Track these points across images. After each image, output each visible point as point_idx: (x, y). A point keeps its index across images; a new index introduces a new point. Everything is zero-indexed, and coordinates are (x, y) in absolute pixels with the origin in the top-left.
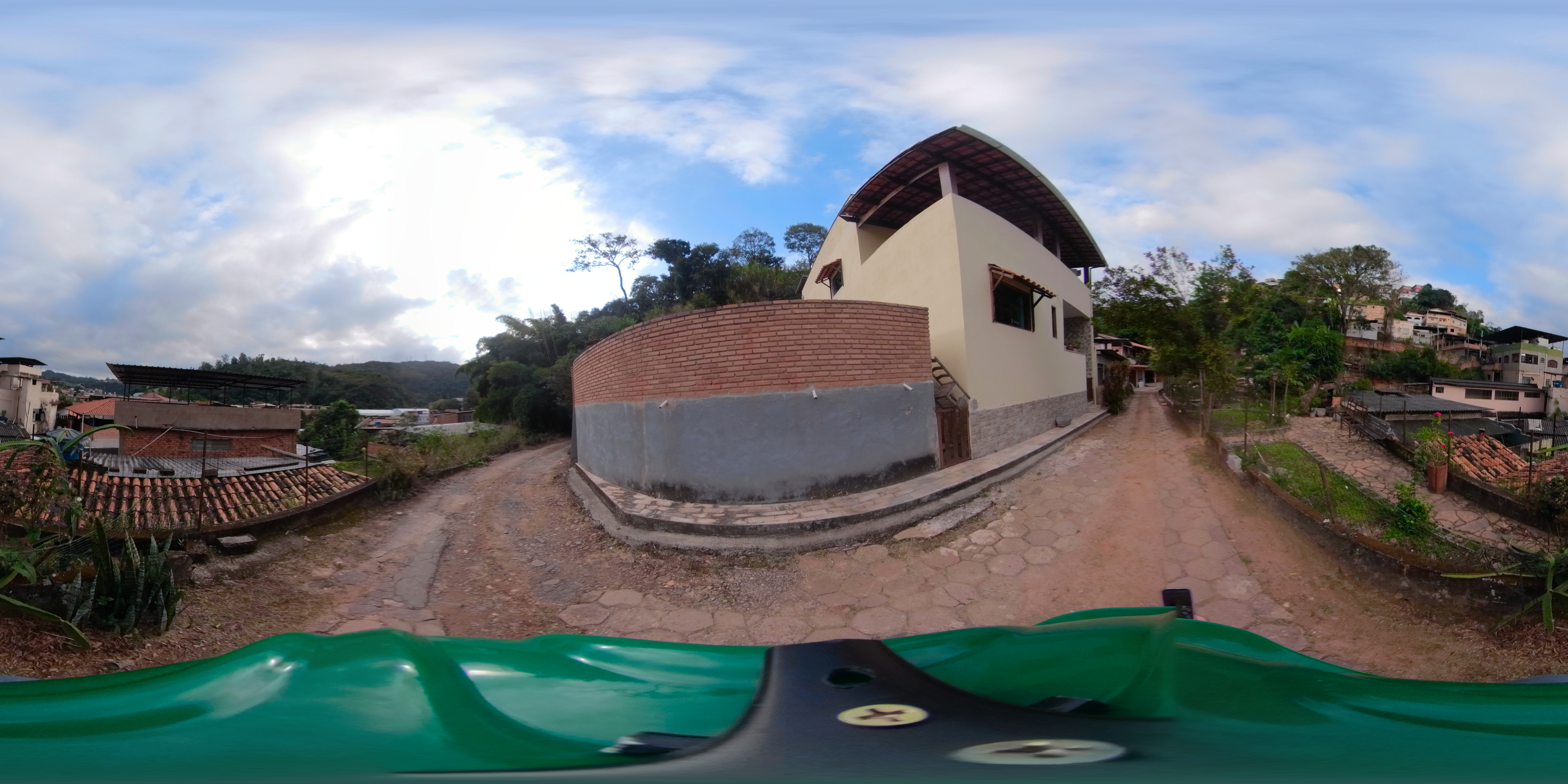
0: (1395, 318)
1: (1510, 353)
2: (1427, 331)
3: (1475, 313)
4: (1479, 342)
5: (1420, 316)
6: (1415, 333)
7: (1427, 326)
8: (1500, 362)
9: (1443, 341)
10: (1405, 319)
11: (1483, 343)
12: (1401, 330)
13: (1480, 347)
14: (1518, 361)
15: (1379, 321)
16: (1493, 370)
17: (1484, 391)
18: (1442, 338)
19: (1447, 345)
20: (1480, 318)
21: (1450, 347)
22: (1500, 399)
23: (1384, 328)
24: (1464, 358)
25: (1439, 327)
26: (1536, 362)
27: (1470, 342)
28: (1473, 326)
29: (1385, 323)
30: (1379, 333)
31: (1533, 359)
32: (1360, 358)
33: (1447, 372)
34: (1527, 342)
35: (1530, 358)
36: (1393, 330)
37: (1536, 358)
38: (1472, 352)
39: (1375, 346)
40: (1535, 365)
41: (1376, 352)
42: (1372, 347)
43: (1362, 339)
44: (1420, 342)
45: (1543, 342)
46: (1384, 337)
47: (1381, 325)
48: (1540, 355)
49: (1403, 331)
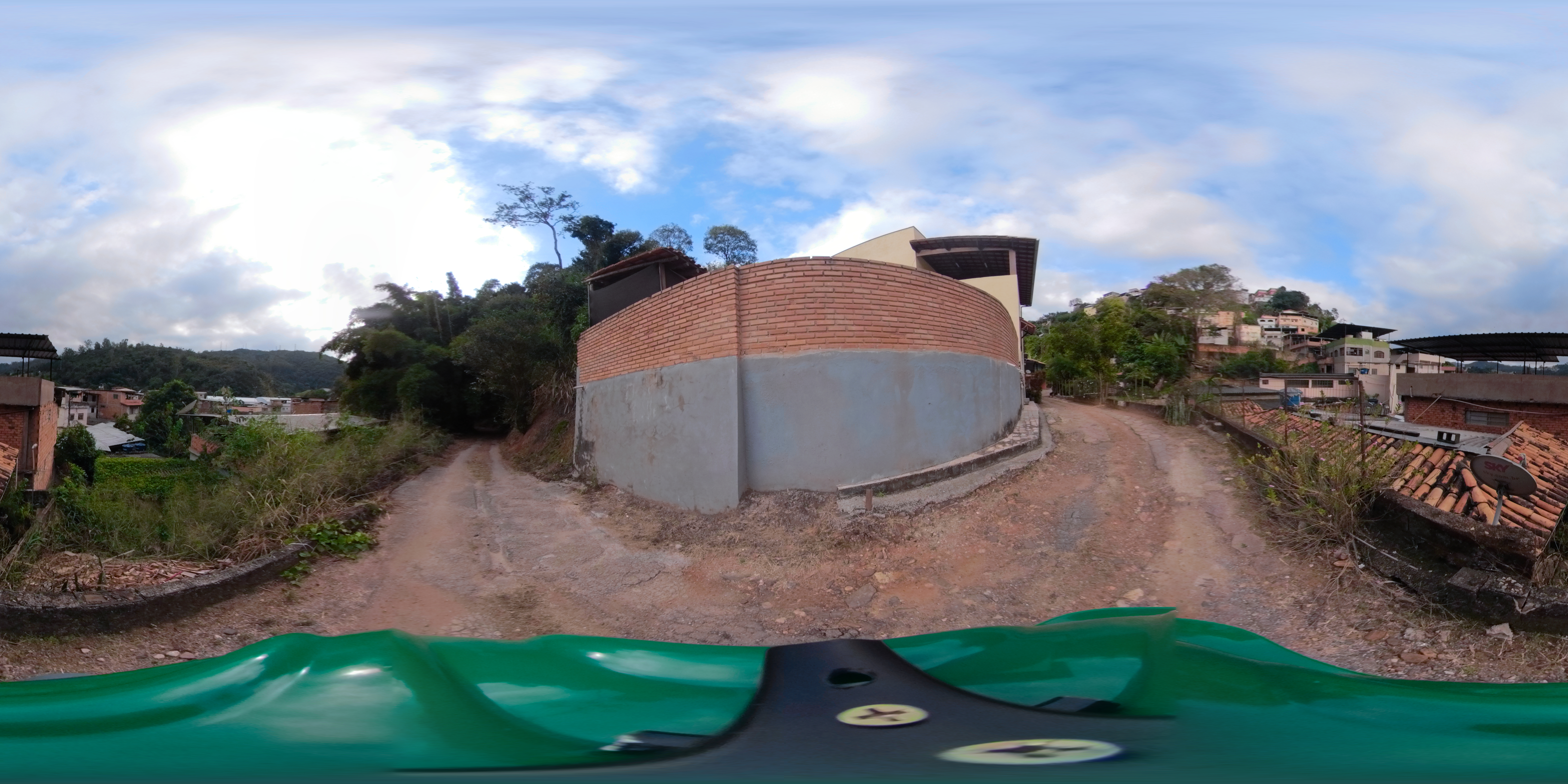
0: (1246, 322)
1: (1338, 348)
2: (1278, 332)
3: (1328, 310)
4: (1321, 339)
5: (1273, 318)
6: (1263, 335)
7: (1279, 327)
8: (1331, 356)
11: (1325, 339)
13: (1323, 343)
14: (1344, 355)
15: (1230, 327)
17: (1302, 381)
18: (1290, 338)
20: (1333, 316)
21: (1296, 346)
22: (1317, 387)
23: (1234, 333)
24: (1303, 355)
25: (1291, 327)
26: (1361, 354)
27: (1312, 340)
28: (1324, 324)
29: (1234, 329)
30: (1230, 339)
31: (1358, 352)
32: (1211, 361)
33: (1281, 368)
34: (1352, 336)
35: (1356, 351)
36: (1242, 335)
37: (1361, 351)
38: (1313, 349)
39: (1224, 350)
40: (1360, 357)
41: (1224, 355)
42: (1221, 351)
43: (1213, 345)
44: (1269, 343)
45: (1367, 335)
46: (1234, 341)
47: (1230, 331)
48: (1365, 348)
49: (1251, 335)
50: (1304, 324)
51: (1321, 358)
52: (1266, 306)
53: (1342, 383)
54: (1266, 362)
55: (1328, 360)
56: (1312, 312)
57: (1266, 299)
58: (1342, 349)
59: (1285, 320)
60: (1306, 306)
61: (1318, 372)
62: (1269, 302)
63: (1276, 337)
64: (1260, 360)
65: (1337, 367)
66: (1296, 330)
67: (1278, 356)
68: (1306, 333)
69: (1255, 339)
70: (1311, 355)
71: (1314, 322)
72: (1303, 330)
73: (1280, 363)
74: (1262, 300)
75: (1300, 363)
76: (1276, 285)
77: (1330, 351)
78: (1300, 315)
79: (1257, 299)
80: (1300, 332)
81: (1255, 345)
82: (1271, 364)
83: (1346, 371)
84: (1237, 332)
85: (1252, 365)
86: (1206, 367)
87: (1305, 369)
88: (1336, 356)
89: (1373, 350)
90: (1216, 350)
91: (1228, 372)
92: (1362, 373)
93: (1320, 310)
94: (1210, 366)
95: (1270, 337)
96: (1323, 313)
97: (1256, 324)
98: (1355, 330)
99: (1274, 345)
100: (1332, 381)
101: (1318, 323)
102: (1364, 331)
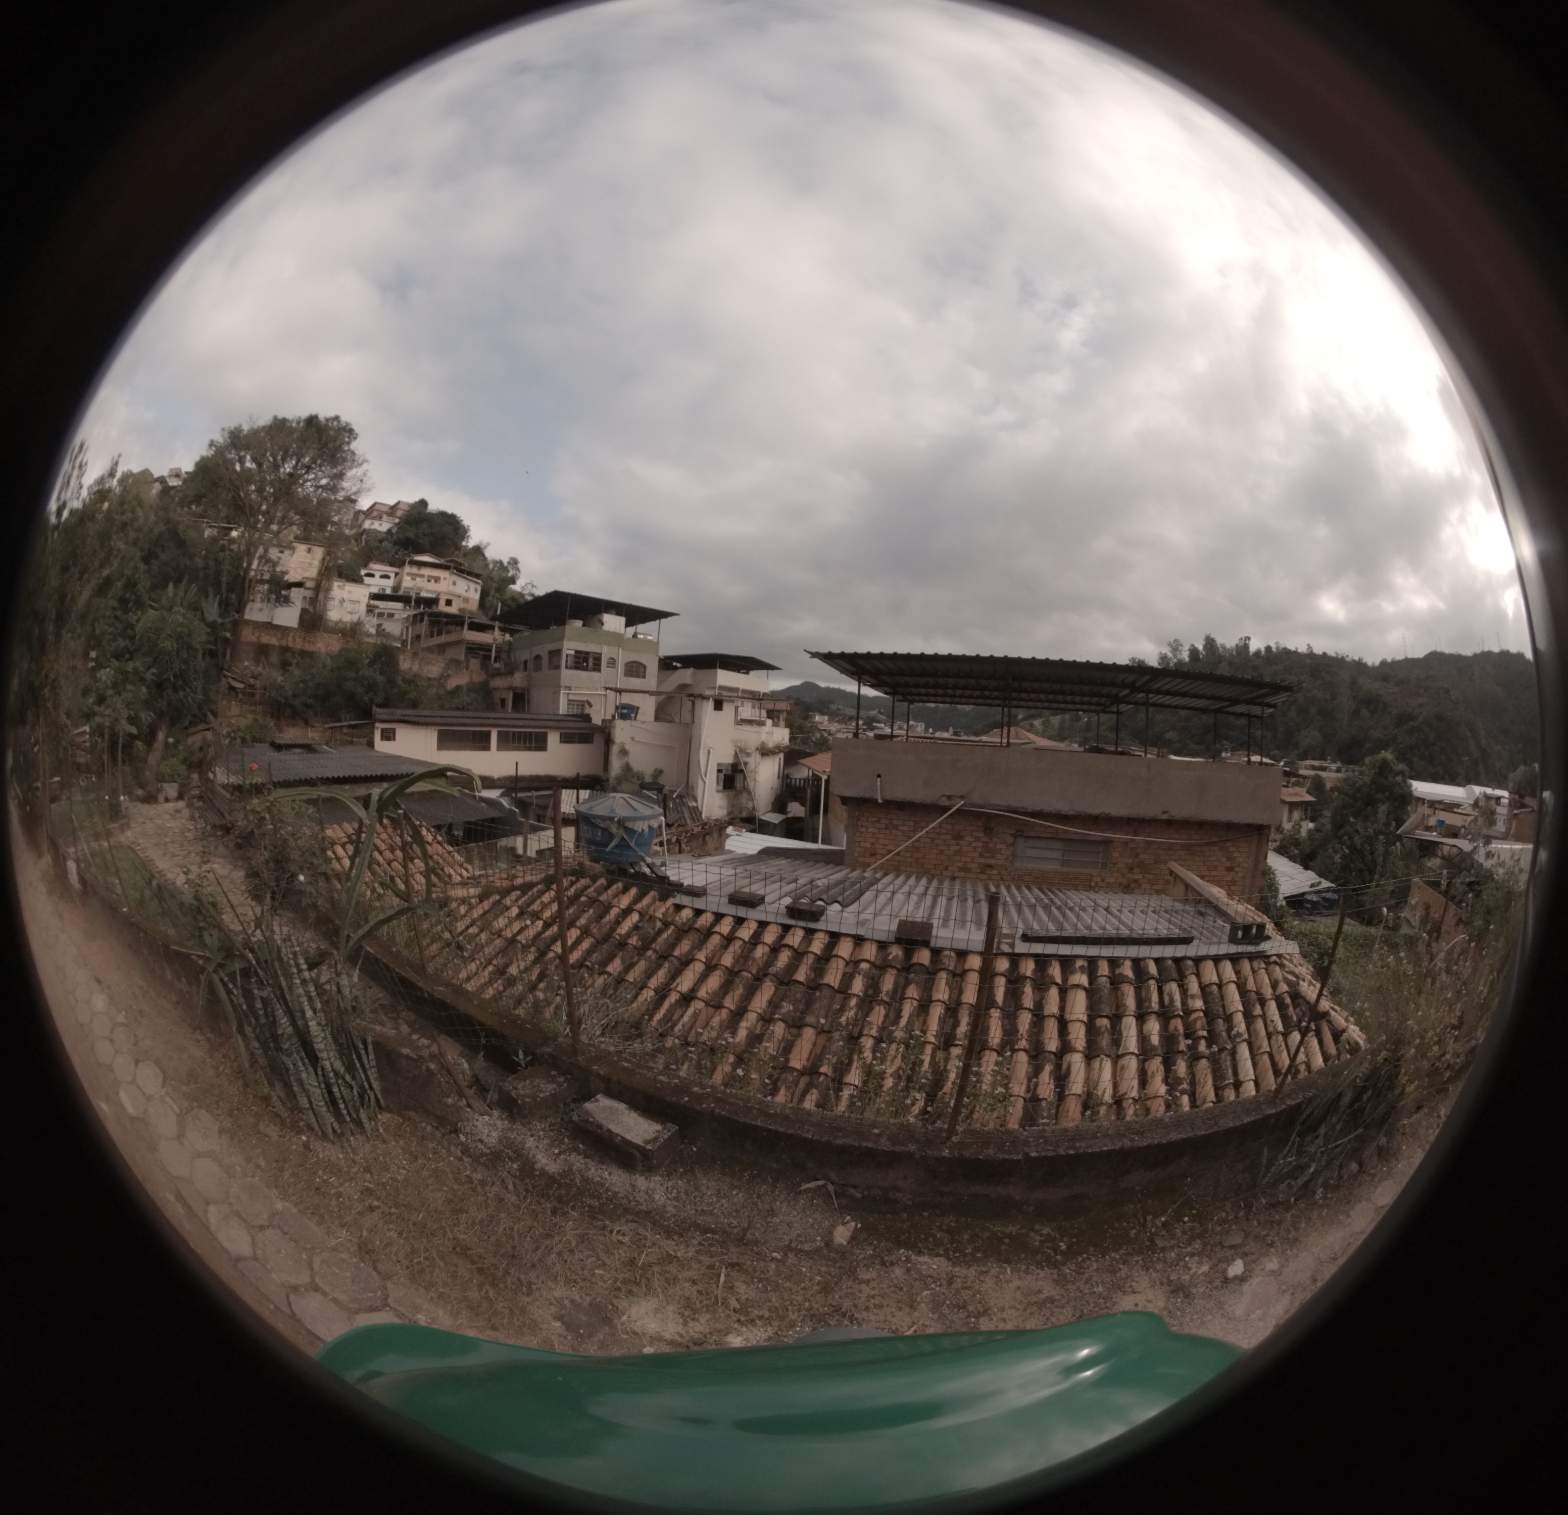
0: (340, 576)
1: (543, 650)
2: (399, 605)
3: (501, 563)
4: (492, 628)
5: (390, 570)
6: (370, 610)
7: (401, 593)
8: (525, 669)
9: (423, 628)
10: (358, 580)
11: (501, 629)
12: (345, 605)
13: (494, 637)
14: (558, 667)
15: (309, 584)
16: (510, 688)
17: (474, 732)
18: (422, 620)
19: (432, 636)
20: (510, 574)
21: (436, 640)
22: (508, 749)
23: (315, 600)
24: (457, 662)
25: (424, 594)
26: (597, 668)
27: (476, 627)
28: (492, 592)
29: (317, 589)
30: (305, 612)
31: (591, 660)
32: (261, 666)
33: (416, 696)
34: (579, 623)
35: (586, 660)
36: (330, 604)
37: (598, 658)
38: (477, 651)
39: (290, 641)
40: (596, 675)
41: (288, 656)
42: (284, 642)
43: (269, 626)
44: (384, 630)
45: (613, 623)
46: (314, 620)
47: (309, 593)
48: (606, 652)
49: (348, 606)
50: (452, 588)
51: (497, 673)
52: (380, 541)
53: (565, 739)
55: (518, 679)
56: (471, 563)
57: (384, 526)
58: (553, 654)
59: (414, 576)
60: (459, 548)
61: (490, 707)
62: (390, 532)
63: (391, 615)
64: (366, 672)
65: (538, 697)
66: (433, 602)
67: (404, 665)
68: (453, 610)
69: (355, 618)
70: (475, 663)
71: (473, 586)
72: (449, 603)
73: (410, 682)
74: (377, 526)
75: (452, 683)
77: (522, 655)
78: (445, 567)
79: (368, 525)
80: (442, 607)
81: (352, 631)
84: (321, 597)
85: (349, 685)
86: (251, 685)
87: (463, 699)
88: (538, 668)
89: (623, 657)
90: (274, 641)
92: (623, 717)
93: (485, 559)
94: (259, 683)
95: (381, 615)
96: (491, 566)
97: (355, 582)
98: (589, 610)
99: (394, 636)
100: (545, 734)
101: (479, 588)
102: (607, 611)
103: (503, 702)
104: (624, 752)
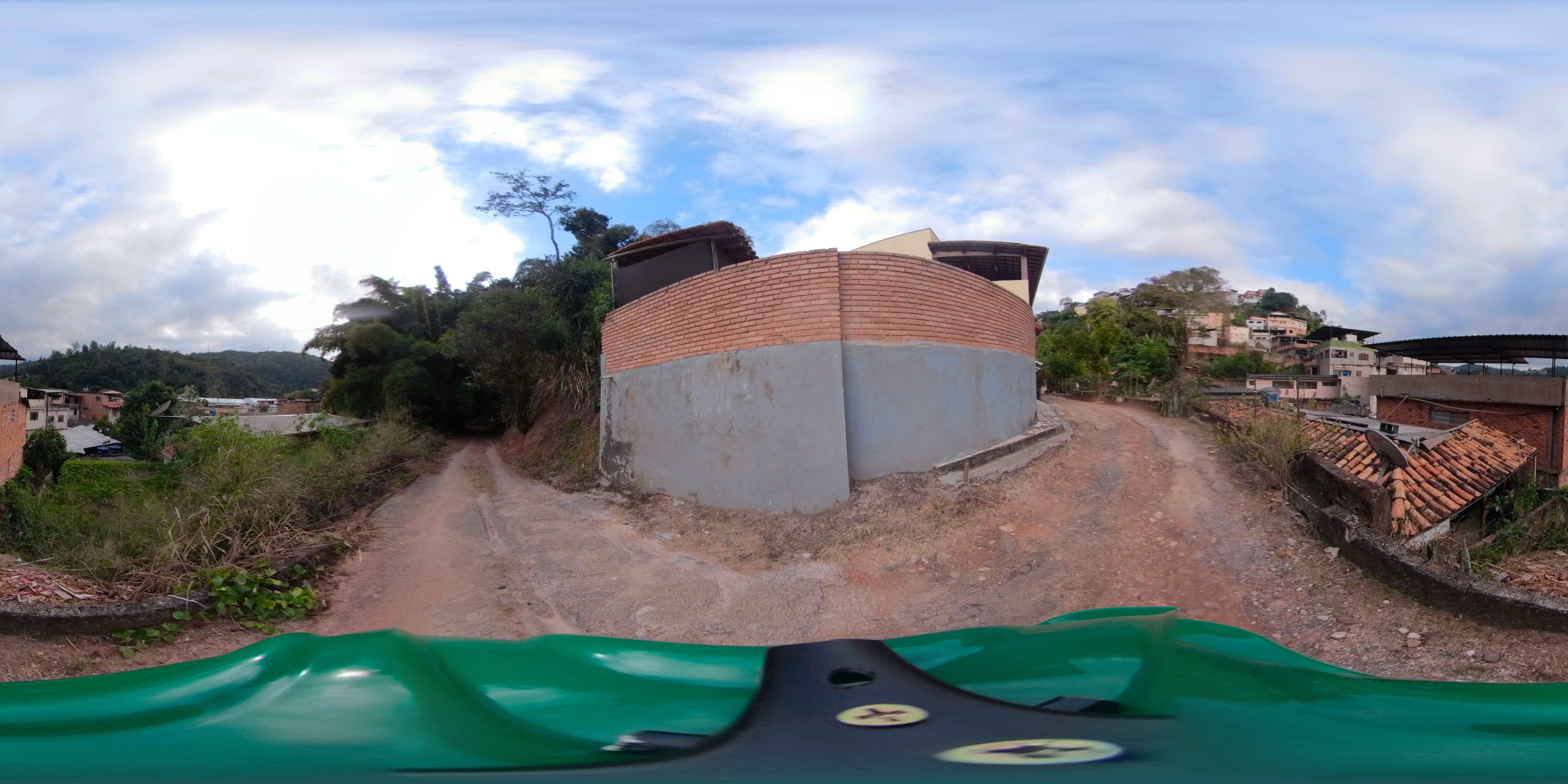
0: (1235, 324)
2: (1266, 334)
3: (1316, 312)
4: (1309, 341)
5: (1261, 319)
6: (1251, 337)
7: (1268, 329)
8: (1317, 358)
9: (1279, 343)
11: (1313, 341)
13: (1310, 345)
14: (1329, 356)
15: (1219, 329)
16: (1311, 366)
17: (1288, 382)
18: (1278, 339)
19: (1281, 346)
20: (1322, 318)
21: (1284, 348)
22: (1300, 388)
23: (1223, 335)
24: (1290, 357)
25: (1279, 329)
26: (1345, 356)
27: (1299, 342)
28: (1312, 326)
29: (1223, 330)
30: (1219, 339)
31: (1343, 354)
32: (1200, 362)
33: (1268, 369)
34: (1336, 339)
35: (1340, 353)
36: (1231, 336)
37: (1346, 353)
38: (1300, 352)
39: (1212, 351)
40: (1345, 359)
41: (1213, 357)
42: (1210, 352)
43: (1202, 346)
44: (1258, 345)
45: (1352, 338)
46: (1223, 343)
47: (1220, 332)
48: (1349, 350)
49: (1240, 336)
50: (1293, 326)
51: (1307, 360)
52: (1255, 307)
53: (1325, 384)
54: (1253, 364)
55: (1314, 362)
56: (1301, 314)
57: (1255, 301)
58: (1327, 352)
59: (1273, 321)
60: (1294, 307)
61: (1304, 373)
62: (1258, 303)
63: (1264, 338)
64: (1248, 361)
65: (1322, 369)
66: (1284, 332)
67: (1266, 358)
68: (1294, 334)
69: (1243, 341)
70: (1297, 357)
71: (1302, 324)
72: (1291, 332)
73: (1268, 364)
74: (1251, 301)
75: (1287, 365)
76: (1265, 287)
77: (1316, 353)
78: (1288, 317)
79: (1246, 301)
80: (1288, 334)
81: (1243, 346)
82: (1258, 365)
83: (1331, 373)
84: (1226, 333)
85: (1240, 366)
86: (1196, 368)
87: (1291, 370)
88: (1322, 358)
89: (1357, 352)
90: (1205, 351)
91: (1217, 373)
92: (1345, 375)
93: (1309, 311)
94: (1199, 367)
95: (1258, 338)
96: (1312, 315)
97: (1245, 325)
98: (1340, 333)
99: (1262, 347)
100: (1316, 383)
101: (1306, 325)
102: (1348, 333)
103: (1309, 371)
104: (1345, 389)
